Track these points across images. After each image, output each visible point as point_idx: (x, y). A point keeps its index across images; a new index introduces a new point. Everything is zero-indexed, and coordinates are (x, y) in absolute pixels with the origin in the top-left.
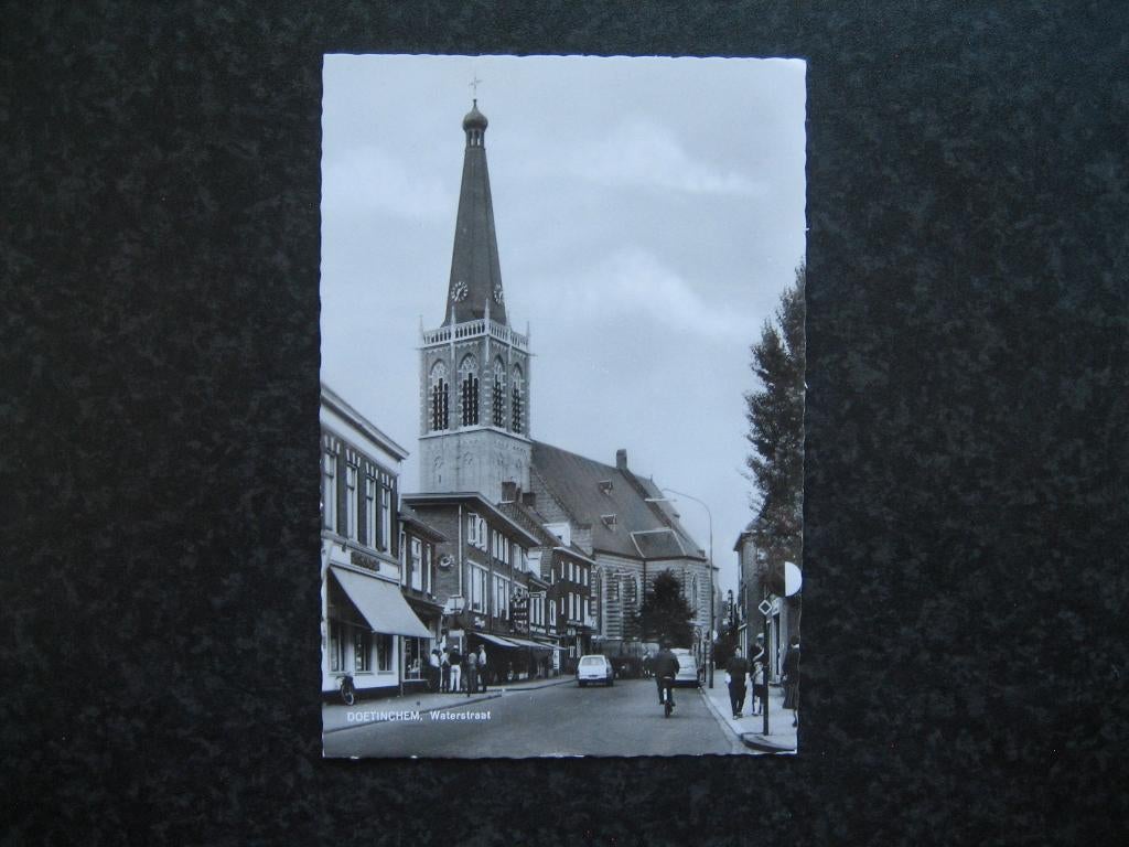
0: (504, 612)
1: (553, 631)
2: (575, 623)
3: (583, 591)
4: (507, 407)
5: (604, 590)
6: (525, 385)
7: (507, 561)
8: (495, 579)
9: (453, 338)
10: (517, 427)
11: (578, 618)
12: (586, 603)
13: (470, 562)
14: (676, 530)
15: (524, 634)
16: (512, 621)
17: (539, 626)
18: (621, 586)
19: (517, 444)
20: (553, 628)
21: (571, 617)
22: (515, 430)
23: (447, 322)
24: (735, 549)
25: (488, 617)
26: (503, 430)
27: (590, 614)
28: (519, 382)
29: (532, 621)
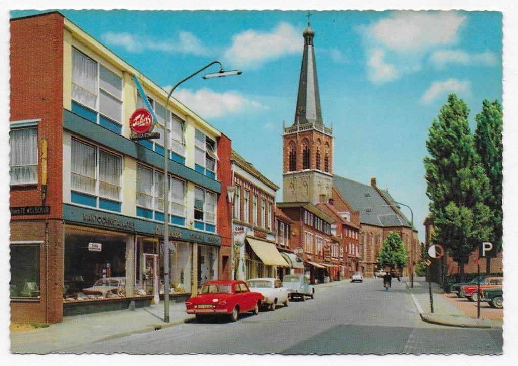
0: (320, 252)
1: (342, 260)
2: (352, 256)
3: (355, 241)
4: (322, 161)
5: (365, 241)
6: (330, 151)
7: (321, 230)
8: (316, 238)
9: (299, 131)
10: (326, 169)
11: (353, 254)
12: (357, 247)
13: (305, 231)
14: (398, 214)
15: (329, 262)
16: (324, 255)
17: (335, 258)
18: (373, 239)
19: (327, 177)
20: (342, 258)
21: (350, 253)
22: (326, 171)
23: (296, 124)
24: (425, 224)
25: (313, 255)
26: (320, 171)
27: (358, 252)
28: (328, 150)
29: (332, 256)
